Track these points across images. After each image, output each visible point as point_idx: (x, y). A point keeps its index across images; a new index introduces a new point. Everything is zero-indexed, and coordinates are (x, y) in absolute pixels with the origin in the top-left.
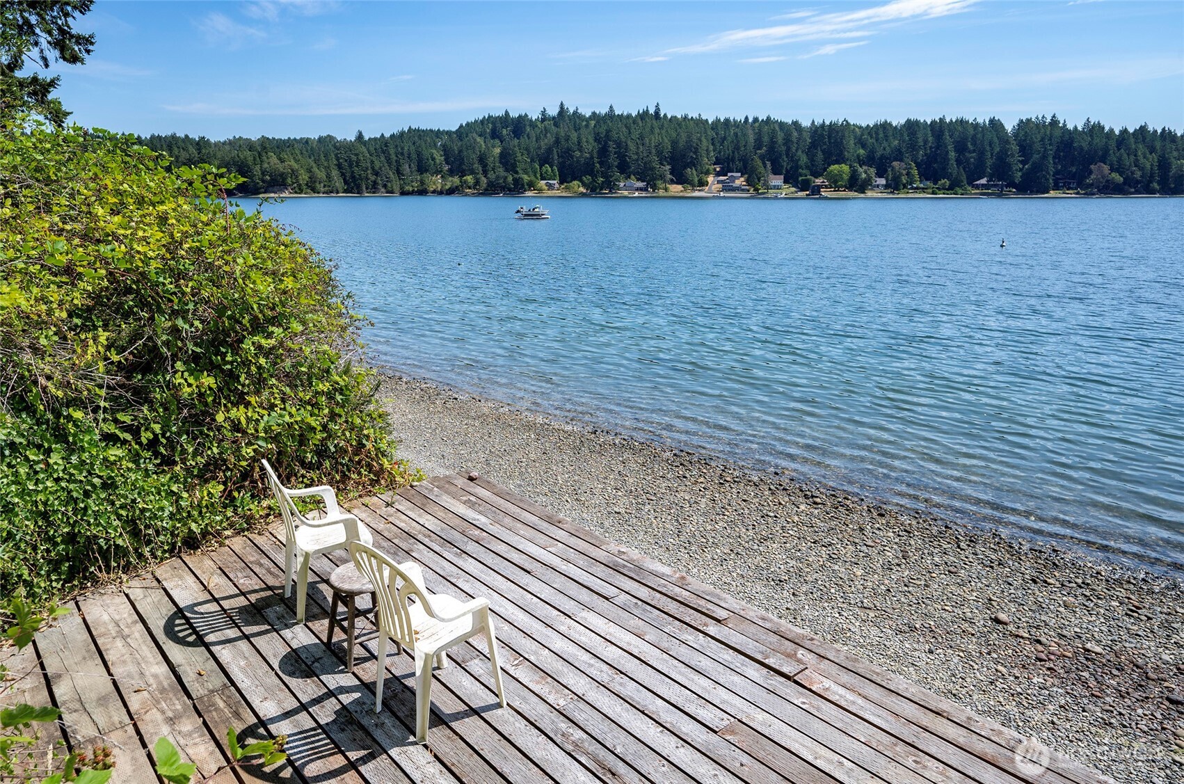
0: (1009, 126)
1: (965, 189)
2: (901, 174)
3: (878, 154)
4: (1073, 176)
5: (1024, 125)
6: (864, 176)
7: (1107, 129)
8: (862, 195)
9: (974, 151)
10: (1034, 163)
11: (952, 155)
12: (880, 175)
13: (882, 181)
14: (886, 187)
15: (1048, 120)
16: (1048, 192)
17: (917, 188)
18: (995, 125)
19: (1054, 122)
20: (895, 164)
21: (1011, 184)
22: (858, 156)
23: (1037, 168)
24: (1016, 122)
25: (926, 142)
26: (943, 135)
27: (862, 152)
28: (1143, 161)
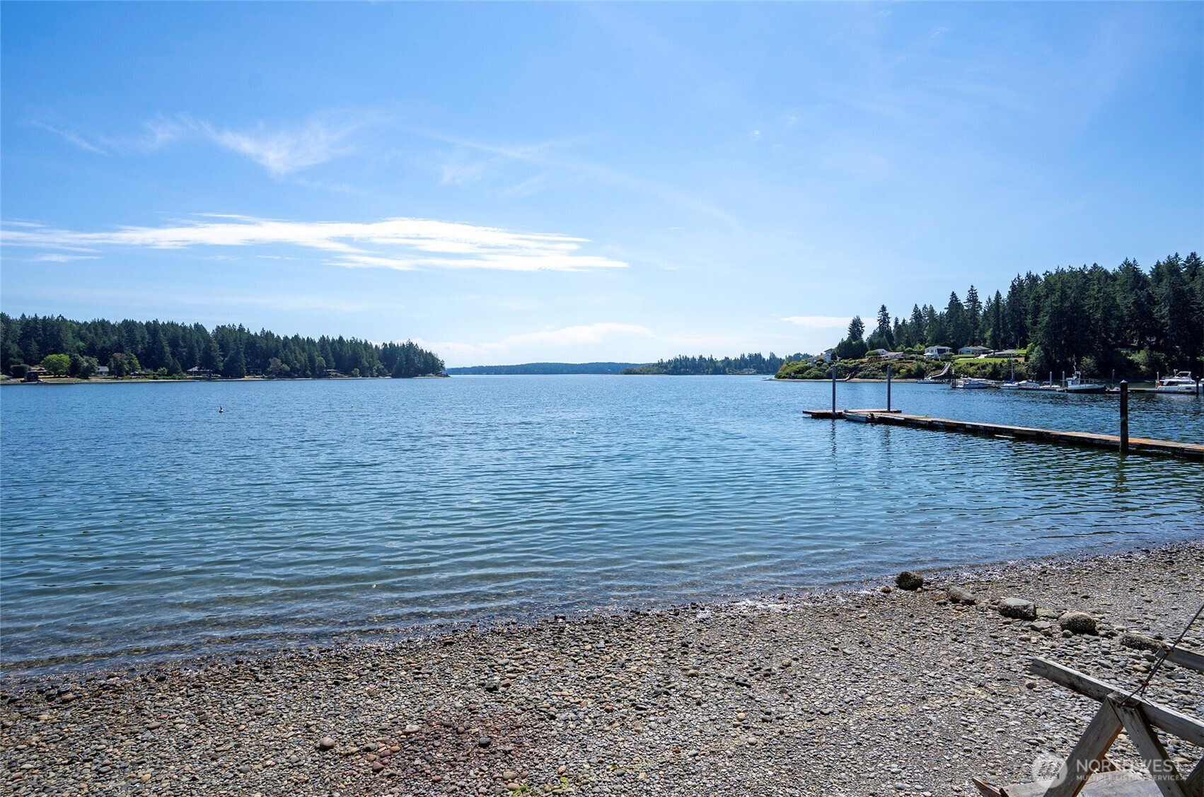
0: (210, 330)
1: (181, 375)
2: (123, 363)
3: (99, 345)
4: (259, 366)
5: (220, 330)
6: (86, 364)
7: (276, 336)
8: (86, 381)
9: (185, 347)
10: (231, 357)
11: (168, 349)
12: (102, 363)
13: (106, 369)
14: (110, 373)
15: (237, 328)
16: (243, 377)
17: (139, 374)
18: (199, 328)
19: (241, 329)
20: (116, 355)
21: (217, 372)
22: (78, 348)
23: (234, 360)
24: (215, 328)
25: (143, 338)
26: (158, 333)
27: (81, 344)
28: (299, 357)
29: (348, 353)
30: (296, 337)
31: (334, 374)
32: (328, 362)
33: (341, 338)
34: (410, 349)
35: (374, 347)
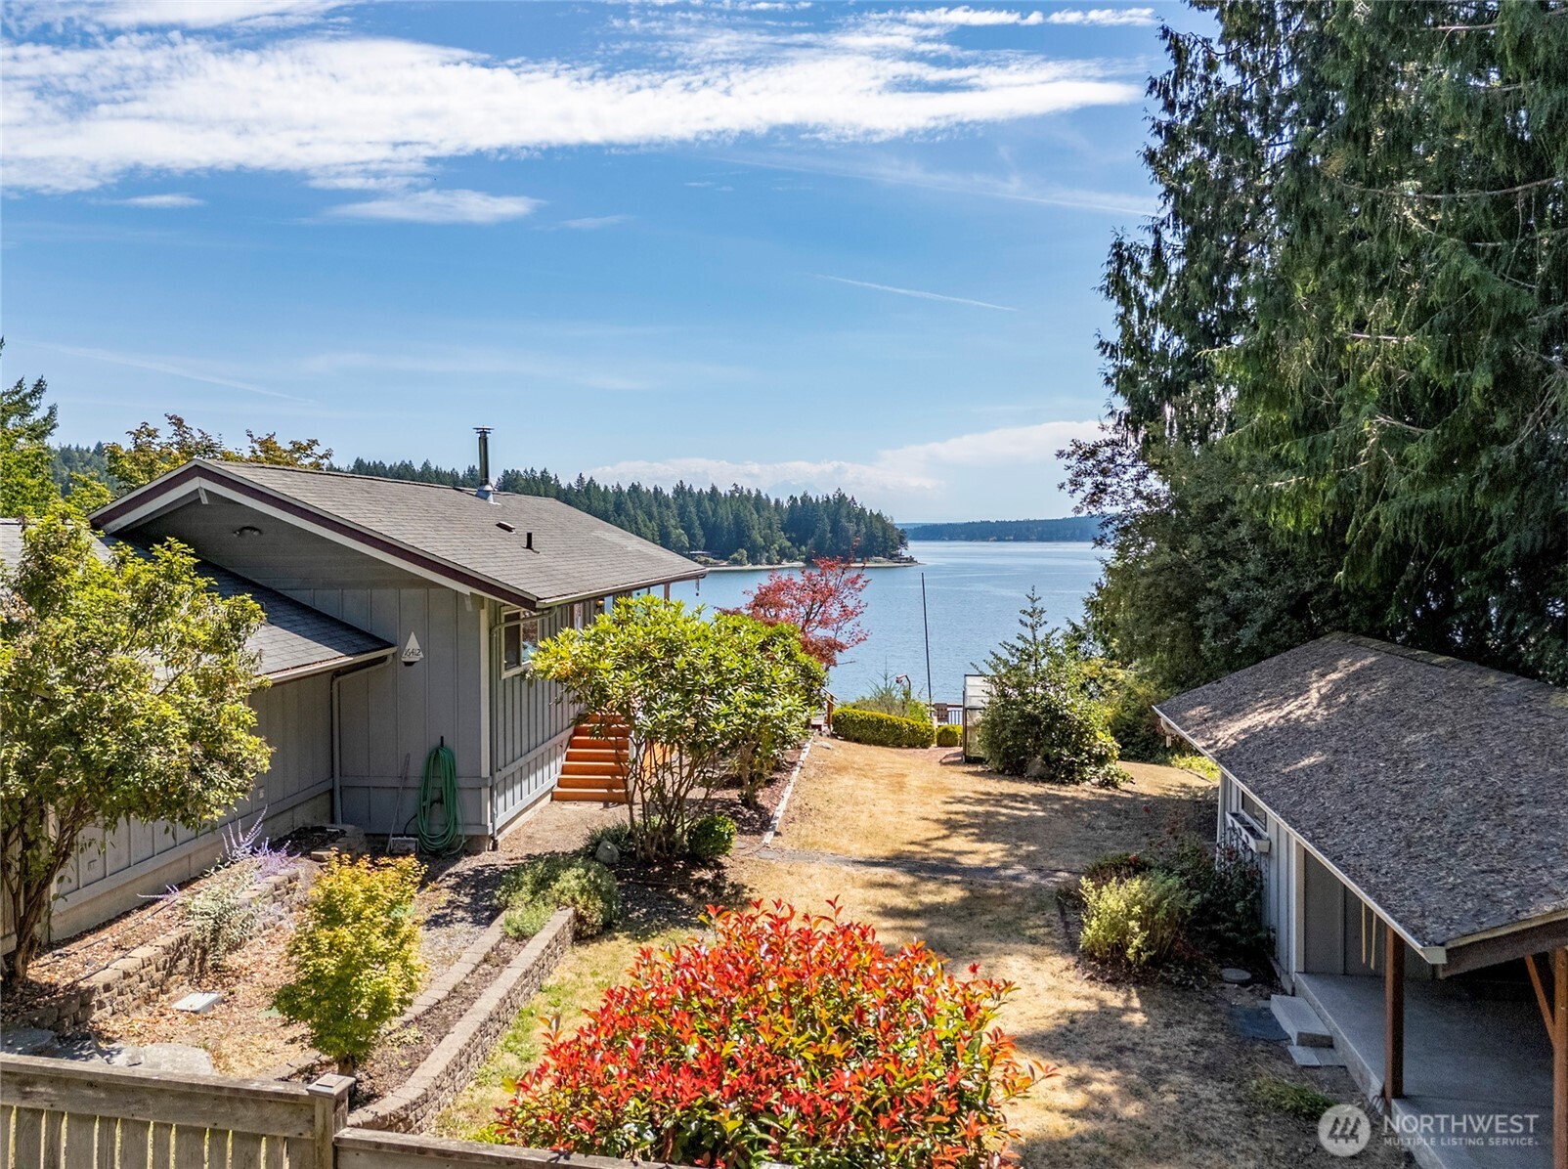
28: (643, 529)
29: (725, 514)
30: (635, 488)
31: (703, 559)
32: (692, 537)
33: (714, 489)
34: (840, 505)
35: (773, 502)
